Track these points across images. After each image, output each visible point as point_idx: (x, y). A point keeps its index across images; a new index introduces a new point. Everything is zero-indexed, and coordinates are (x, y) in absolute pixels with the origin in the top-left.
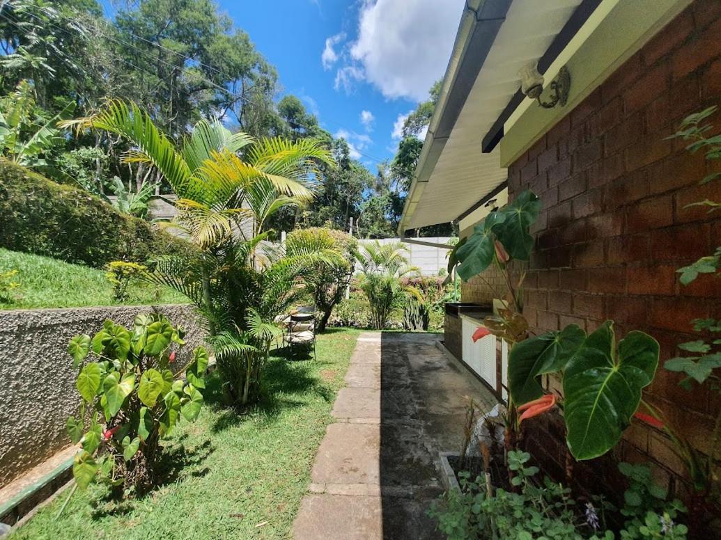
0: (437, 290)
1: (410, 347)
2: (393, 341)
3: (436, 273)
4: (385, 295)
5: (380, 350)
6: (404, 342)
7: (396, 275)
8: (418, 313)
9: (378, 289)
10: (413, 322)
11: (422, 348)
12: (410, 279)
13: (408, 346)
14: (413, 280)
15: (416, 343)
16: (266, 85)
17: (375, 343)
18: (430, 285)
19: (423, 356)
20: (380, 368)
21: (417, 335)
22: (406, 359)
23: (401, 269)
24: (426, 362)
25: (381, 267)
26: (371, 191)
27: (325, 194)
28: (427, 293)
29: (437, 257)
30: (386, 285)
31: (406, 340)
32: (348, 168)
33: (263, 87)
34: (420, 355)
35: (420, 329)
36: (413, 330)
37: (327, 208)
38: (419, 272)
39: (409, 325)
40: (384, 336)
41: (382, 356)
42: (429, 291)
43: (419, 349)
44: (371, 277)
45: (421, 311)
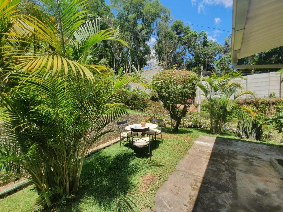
0: (268, 107)
1: (240, 159)
2: (224, 148)
3: (267, 96)
4: (221, 111)
5: (209, 157)
6: (235, 152)
7: (232, 98)
8: (251, 126)
9: (216, 108)
10: (246, 133)
11: (255, 163)
12: (246, 100)
13: (239, 157)
14: (248, 101)
15: (248, 155)
16: (166, 19)
17: (207, 147)
18: (262, 103)
19: (255, 178)
20: (199, 184)
21: (250, 145)
22: (233, 178)
23: (236, 93)
24: (258, 191)
25: (218, 92)
26: (221, 55)
27: (195, 62)
28: (259, 109)
29: (269, 86)
30: (222, 104)
31: (238, 149)
32: (206, 45)
33: (165, 20)
34: (251, 175)
35: (252, 138)
36: (245, 139)
37: (196, 68)
38: (253, 95)
39: (242, 134)
40: (218, 141)
41: (208, 166)
42: (261, 107)
43: (251, 164)
44: (210, 100)
45: (255, 125)
